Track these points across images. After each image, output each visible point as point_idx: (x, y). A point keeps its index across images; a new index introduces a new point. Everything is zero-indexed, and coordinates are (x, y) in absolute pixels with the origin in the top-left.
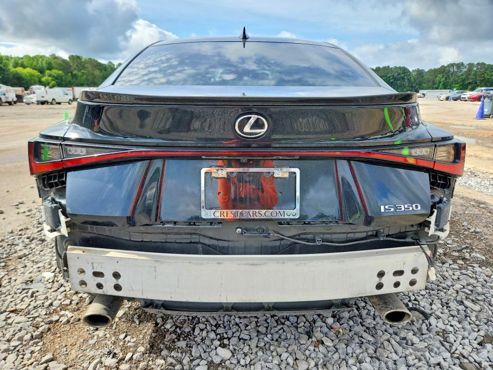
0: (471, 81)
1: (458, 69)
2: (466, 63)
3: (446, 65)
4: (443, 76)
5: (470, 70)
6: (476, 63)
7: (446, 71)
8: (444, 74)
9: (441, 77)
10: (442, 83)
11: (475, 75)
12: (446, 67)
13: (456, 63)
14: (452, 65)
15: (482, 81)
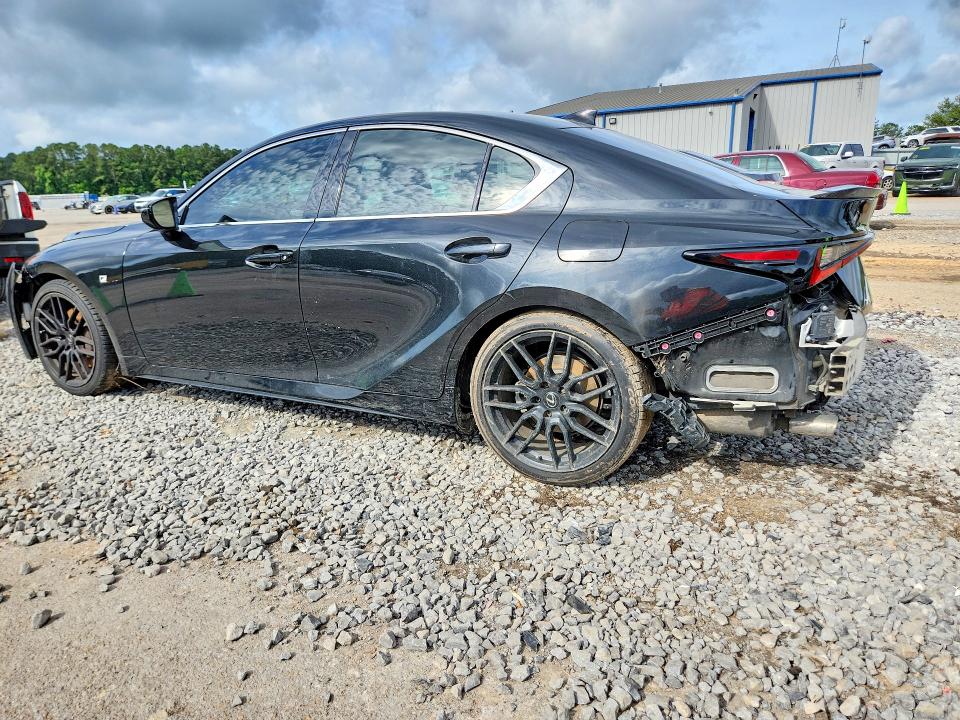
0: (102, 177)
1: (71, 155)
2: (81, 144)
3: (44, 147)
4: (46, 168)
5: (92, 157)
6: (99, 145)
7: (48, 160)
8: (46, 165)
9: (43, 170)
10: (49, 181)
11: (105, 166)
12: (46, 150)
13: (64, 143)
14: (57, 147)
15: (121, 177)
